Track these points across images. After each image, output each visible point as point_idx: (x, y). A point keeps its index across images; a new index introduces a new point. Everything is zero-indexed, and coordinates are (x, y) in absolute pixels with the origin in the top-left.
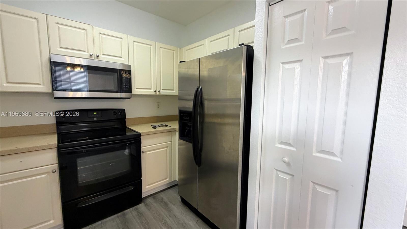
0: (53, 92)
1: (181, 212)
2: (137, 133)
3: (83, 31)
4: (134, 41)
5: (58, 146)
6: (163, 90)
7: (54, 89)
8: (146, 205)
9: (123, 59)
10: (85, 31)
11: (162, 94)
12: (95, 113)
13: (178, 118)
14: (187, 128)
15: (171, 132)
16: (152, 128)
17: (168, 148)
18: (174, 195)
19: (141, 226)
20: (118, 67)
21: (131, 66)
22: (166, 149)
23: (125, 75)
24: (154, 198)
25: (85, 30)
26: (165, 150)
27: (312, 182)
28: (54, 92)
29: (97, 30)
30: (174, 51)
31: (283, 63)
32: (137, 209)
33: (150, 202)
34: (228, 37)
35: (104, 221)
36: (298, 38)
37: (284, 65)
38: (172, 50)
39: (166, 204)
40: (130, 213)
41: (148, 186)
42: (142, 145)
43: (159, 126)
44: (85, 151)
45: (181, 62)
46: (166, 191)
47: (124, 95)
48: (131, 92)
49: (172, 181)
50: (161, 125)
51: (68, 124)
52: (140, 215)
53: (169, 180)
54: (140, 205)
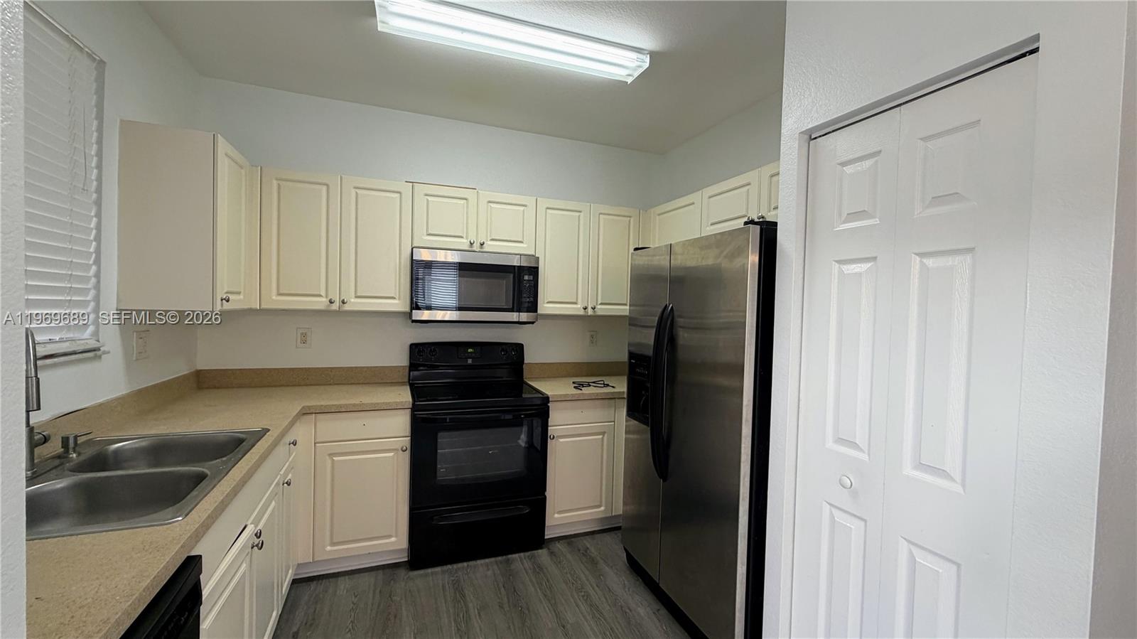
0: (411, 311)
1: (624, 584)
2: (541, 396)
3: (462, 202)
4: (548, 208)
5: (413, 404)
6: (601, 304)
7: (415, 306)
8: (552, 554)
9: (525, 246)
10: (465, 201)
11: (599, 313)
12: (470, 350)
13: (627, 369)
14: (643, 392)
15: (613, 401)
16: (575, 387)
17: (606, 435)
18: (614, 547)
19: (538, 590)
20: (515, 262)
21: (538, 258)
22: (601, 437)
23: (526, 278)
24: (569, 544)
25: (466, 199)
26: (599, 439)
27: (905, 539)
28: (413, 311)
29: (486, 195)
30: (630, 217)
31: (839, 262)
32: (532, 557)
33: (559, 549)
34: (748, 187)
35: (472, 563)
36: (866, 209)
37: (841, 266)
38: (624, 216)
39: (593, 562)
40: (520, 561)
41: (560, 512)
42: (550, 422)
43: (590, 386)
44: (450, 419)
45: (636, 249)
46: (598, 535)
47: (524, 316)
48: (535, 310)
49: (613, 514)
50: (594, 382)
51: (426, 368)
52: (538, 569)
53: (605, 510)
54: (540, 551)
